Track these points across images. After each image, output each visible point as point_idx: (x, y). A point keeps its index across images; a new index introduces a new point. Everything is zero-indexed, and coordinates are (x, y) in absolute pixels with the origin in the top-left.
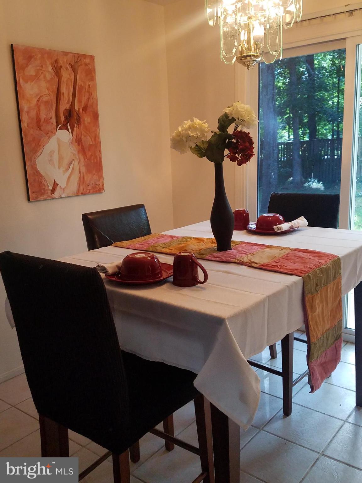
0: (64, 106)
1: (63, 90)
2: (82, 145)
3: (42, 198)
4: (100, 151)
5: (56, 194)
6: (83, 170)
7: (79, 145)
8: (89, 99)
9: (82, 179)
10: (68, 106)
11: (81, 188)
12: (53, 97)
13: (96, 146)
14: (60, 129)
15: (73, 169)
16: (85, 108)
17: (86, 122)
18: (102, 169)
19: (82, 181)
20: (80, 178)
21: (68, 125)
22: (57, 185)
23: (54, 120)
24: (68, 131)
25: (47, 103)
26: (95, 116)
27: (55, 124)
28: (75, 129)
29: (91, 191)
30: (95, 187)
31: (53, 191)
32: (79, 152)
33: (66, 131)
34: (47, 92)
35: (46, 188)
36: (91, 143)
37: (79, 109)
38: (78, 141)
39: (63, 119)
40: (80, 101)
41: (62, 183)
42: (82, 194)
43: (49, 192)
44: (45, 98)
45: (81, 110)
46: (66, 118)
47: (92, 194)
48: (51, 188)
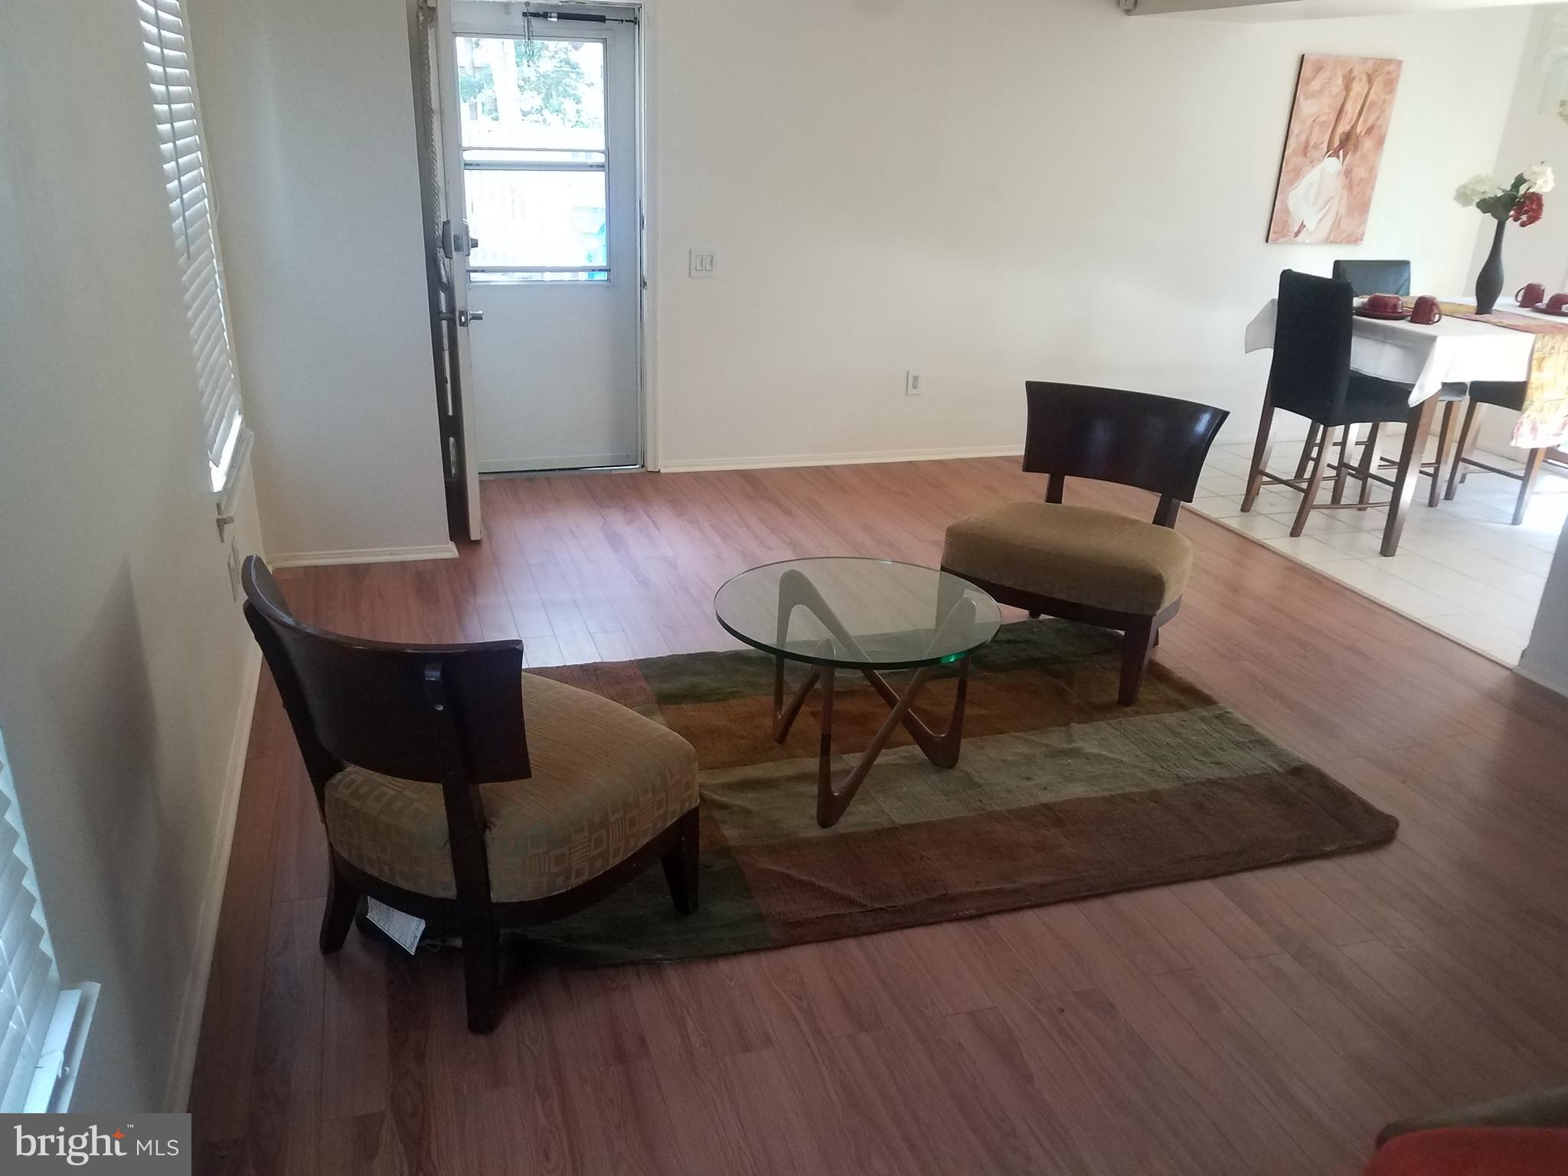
0: (1343, 127)
1: (1349, 107)
2: (1351, 179)
3: (1282, 240)
4: (1373, 188)
5: (1300, 238)
6: (1343, 211)
7: (1347, 178)
8: (1378, 118)
9: (1337, 223)
10: (1348, 128)
11: (1332, 235)
12: (1333, 117)
13: (1370, 181)
14: (1329, 156)
15: (1330, 208)
16: (1369, 131)
17: (1365, 150)
18: (1368, 212)
19: (1336, 225)
20: (1335, 220)
21: (1341, 152)
22: (1305, 226)
23: (1325, 146)
24: (1338, 158)
25: (1323, 124)
26: (1380, 142)
27: (1325, 150)
28: (1348, 157)
29: (1344, 241)
30: (1351, 236)
31: (1297, 234)
32: (1344, 187)
33: (1335, 159)
34: (1327, 110)
35: (1291, 230)
36: (1364, 176)
37: (1361, 132)
38: (1348, 173)
39: (1336, 143)
40: (1365, 121)
41: (1310, 225)
42: (1331, 242)
43: (1293, 235)
44: (1323, 119)
45: (1363, 133)
46: (1341, 142)
47: (1345, 243)
48: (1296, 229)
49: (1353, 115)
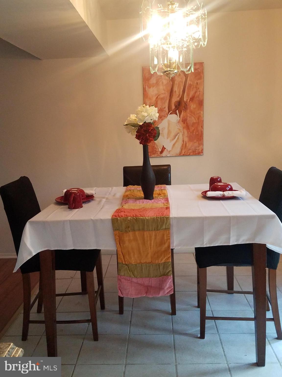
0: (175, 99)
2: (187, 123)
3: (153, 156)
4: (202, 127)
5: (164, 154)
6: (186, 139)
7: (184, 123)
8: (196, 92)
9: (184, 146)
10: (178, 99)
11: (183, 152)
12: (167, 95)
13: (200, 123)
14: (171, 114)
15: (178, 139)
16: (192, 99)
17: (192, 108)
18: (203, 139)
20: (183, 144)
21: (177, 111)
22: (165, 148)
23: (167, 109)
24: (177, 115)
25: (162, 99)
26: (201, 103)
27: (167, 111)
28: (182, 113)
29: (191, 154)
30: (195, 151)
31: (162, 152)
33: (175, 115)
34: (163, 92)
35: (157, 150)
36: (195, 121)
37: (187, 100)
38: (184, 121)
39: (173, 107)
40: (188, 95)
42: (184, 155)
43: (159, 153)
44: (162, 96)
45: (189, 101)
46: (176, 107)
48: (160, 150)
49: (179, 92)
